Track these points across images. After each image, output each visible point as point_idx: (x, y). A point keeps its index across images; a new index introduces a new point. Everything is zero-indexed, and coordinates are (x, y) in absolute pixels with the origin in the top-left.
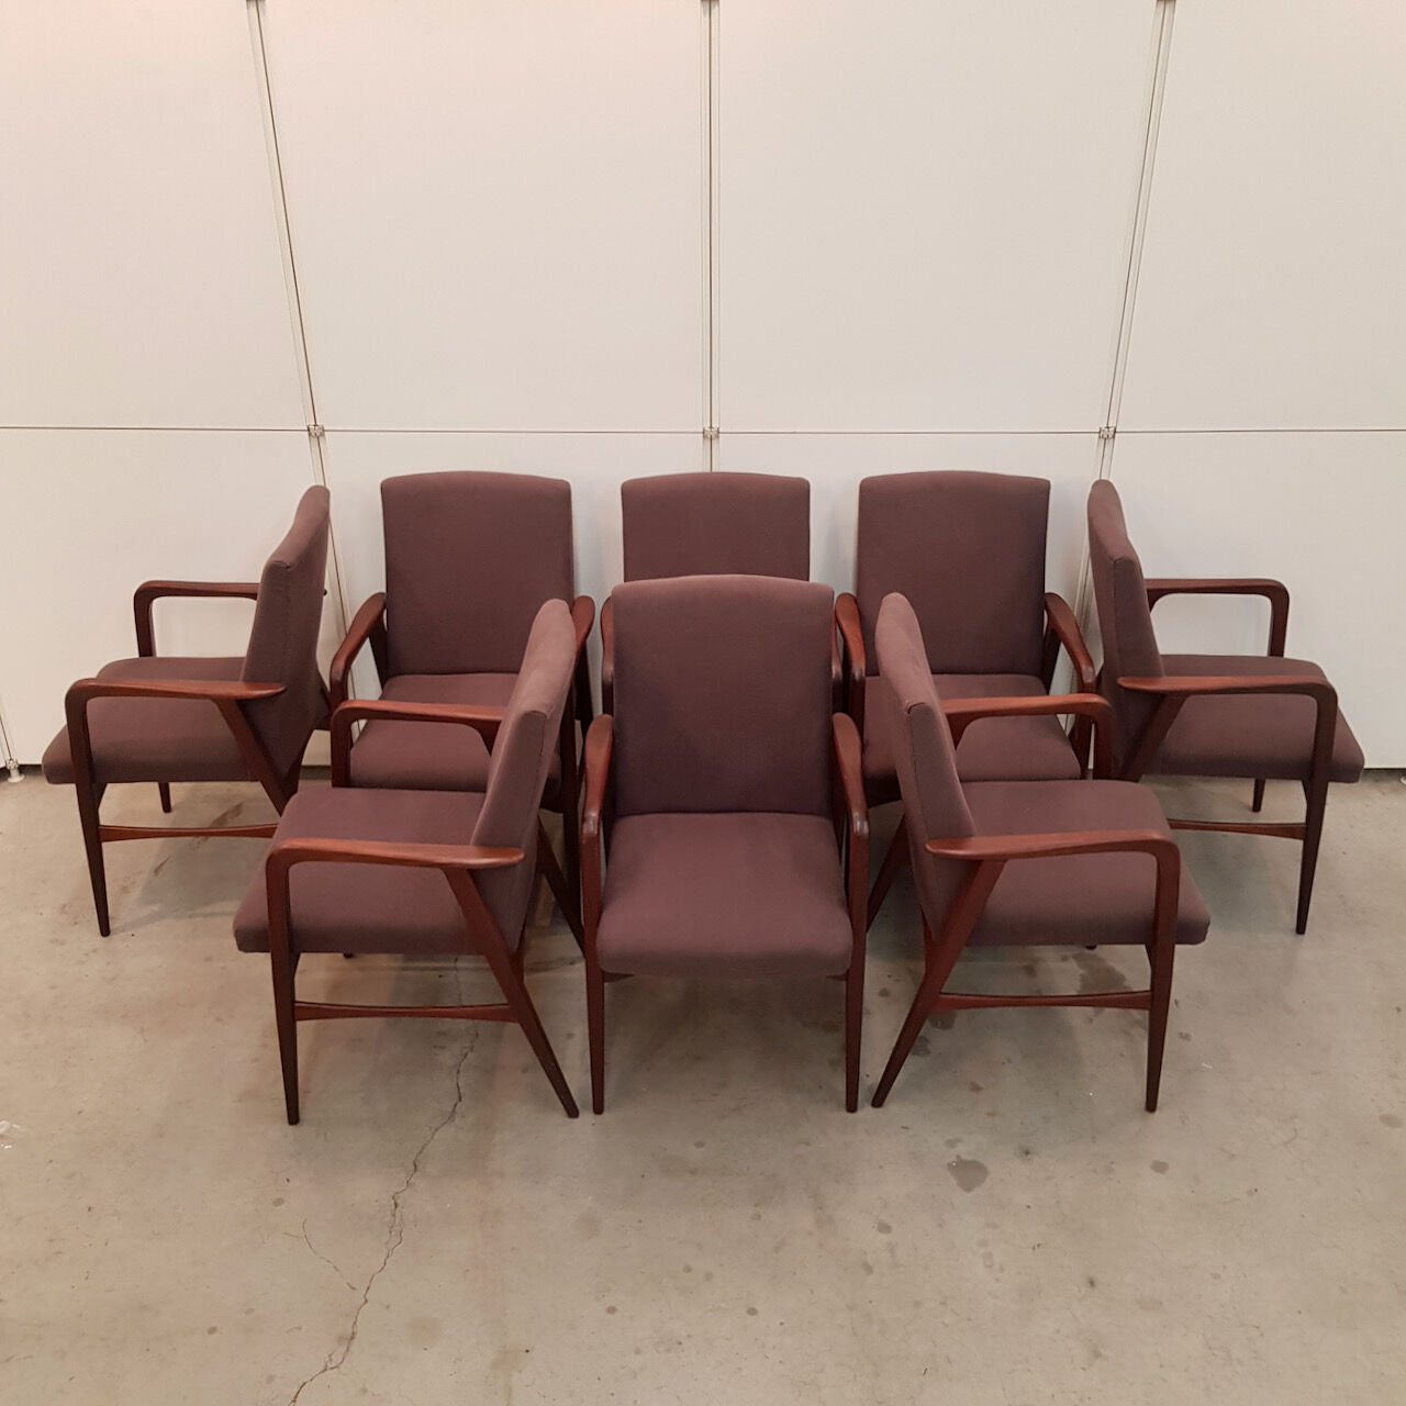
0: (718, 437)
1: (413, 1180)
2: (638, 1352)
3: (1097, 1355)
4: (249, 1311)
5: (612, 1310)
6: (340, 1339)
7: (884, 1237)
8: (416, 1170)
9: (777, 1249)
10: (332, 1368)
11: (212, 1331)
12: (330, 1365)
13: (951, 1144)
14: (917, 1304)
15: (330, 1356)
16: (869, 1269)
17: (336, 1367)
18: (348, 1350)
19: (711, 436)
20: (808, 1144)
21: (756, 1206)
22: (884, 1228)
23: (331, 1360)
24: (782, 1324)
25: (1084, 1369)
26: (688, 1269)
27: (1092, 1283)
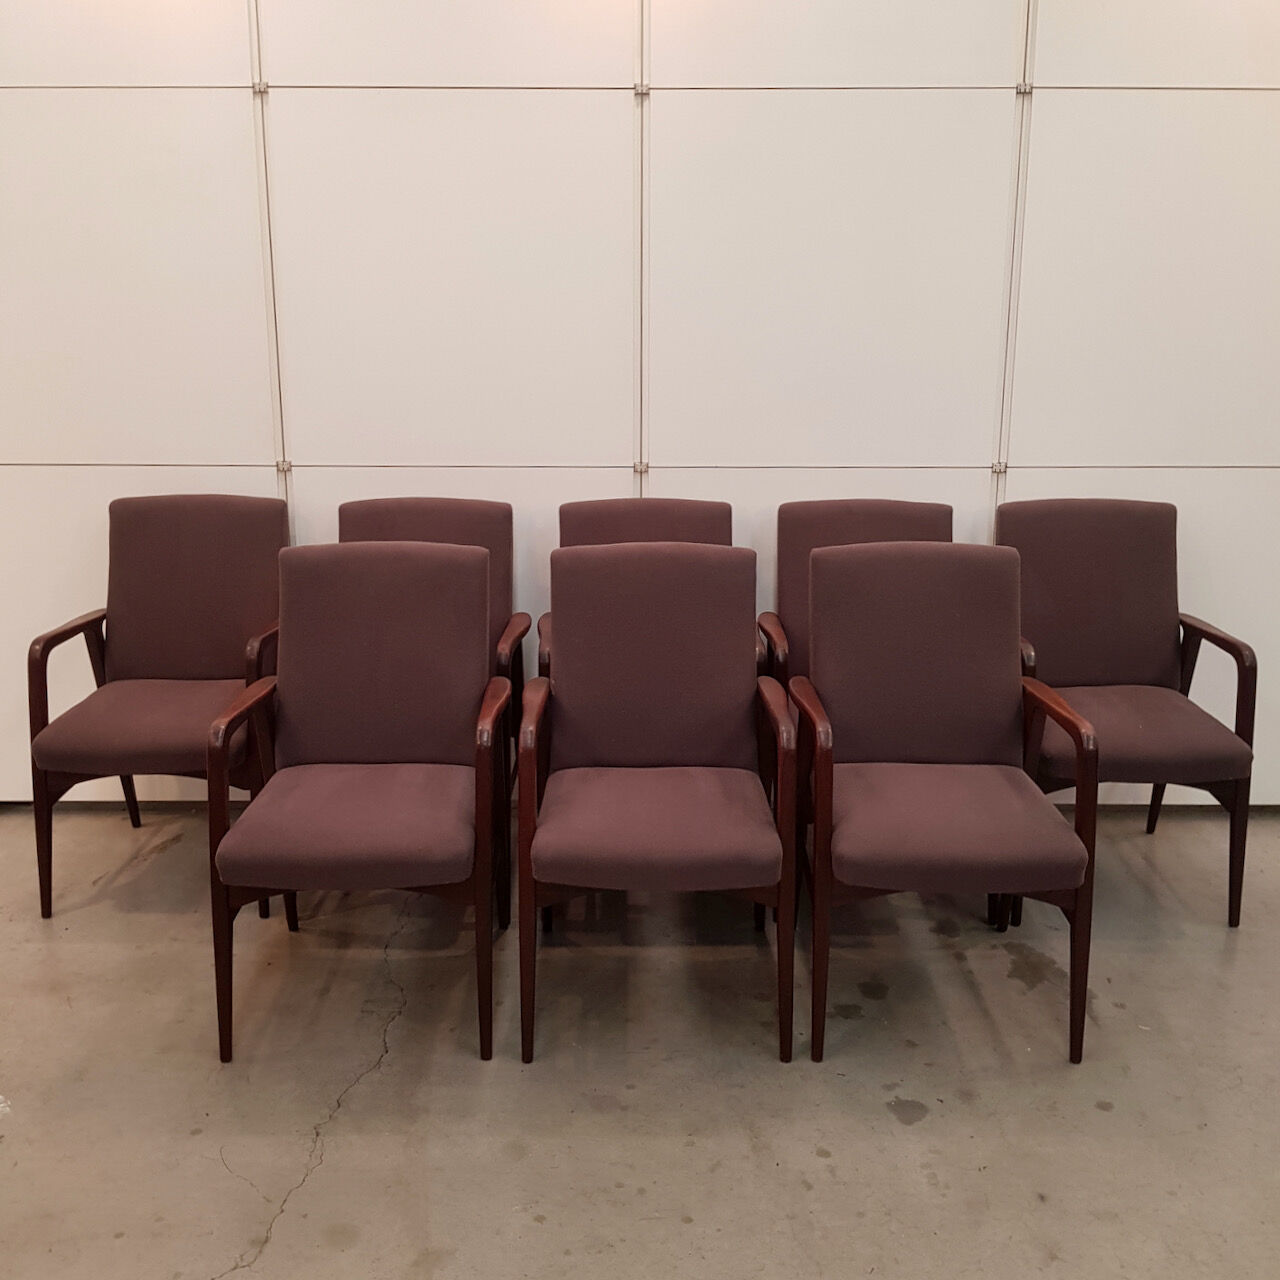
0: (647, 471)
1: (335, 1114)
2: (567, 1253)
3: (1054, 1257)
4: (159, 1219)
5: (540, 1219)
6: (253, 1243)
7: (823, 1161)
8: (339, 1106)
9: (712, 1170)
10: (244, 1267)
11: (119, 1236)
12: (240, 1264)
13: (889, 1087)
14: (861, 1215)
15: (242, 1256)
16: (809, 1187)
17: (248, 1265)
18: (260, 1252)
19: (641, 471)
20: (742, 1087)
21: (690, 1135)
22: (823, 1153)
23: (242, 1260)
24: (719, 1230)
25: (1040, 1269)
26: (619, 1186)
27: (1042, 1198)
